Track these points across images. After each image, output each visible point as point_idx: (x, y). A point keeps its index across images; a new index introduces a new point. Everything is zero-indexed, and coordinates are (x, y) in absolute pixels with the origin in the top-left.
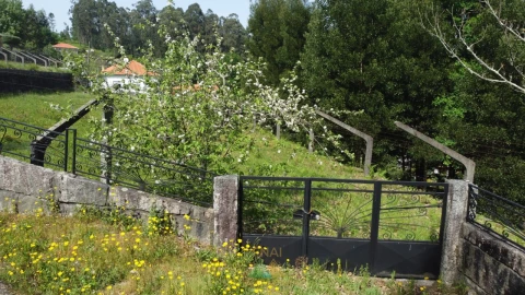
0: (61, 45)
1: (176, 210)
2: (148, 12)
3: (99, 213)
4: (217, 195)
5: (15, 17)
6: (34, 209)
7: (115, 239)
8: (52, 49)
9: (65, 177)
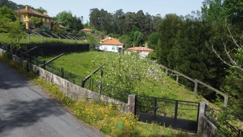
0: (85, 29)
1: (118, 103)
2: (120, 15)
3: (98, 102)
4: (129, 100)
5: (70, 20)
6: (81, 99)
7: (101, 109)
8: (82, 32)
9: (90, 91)
